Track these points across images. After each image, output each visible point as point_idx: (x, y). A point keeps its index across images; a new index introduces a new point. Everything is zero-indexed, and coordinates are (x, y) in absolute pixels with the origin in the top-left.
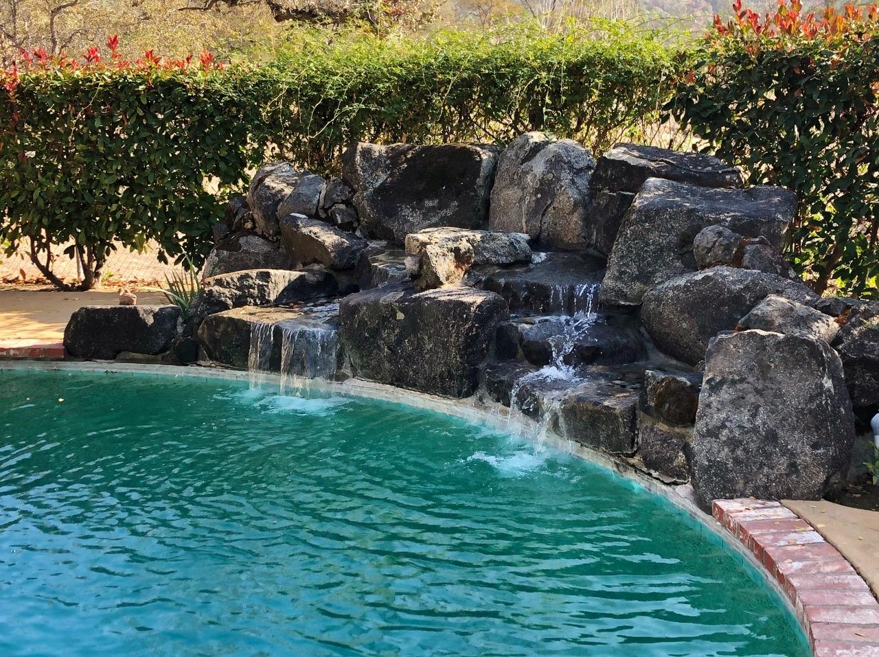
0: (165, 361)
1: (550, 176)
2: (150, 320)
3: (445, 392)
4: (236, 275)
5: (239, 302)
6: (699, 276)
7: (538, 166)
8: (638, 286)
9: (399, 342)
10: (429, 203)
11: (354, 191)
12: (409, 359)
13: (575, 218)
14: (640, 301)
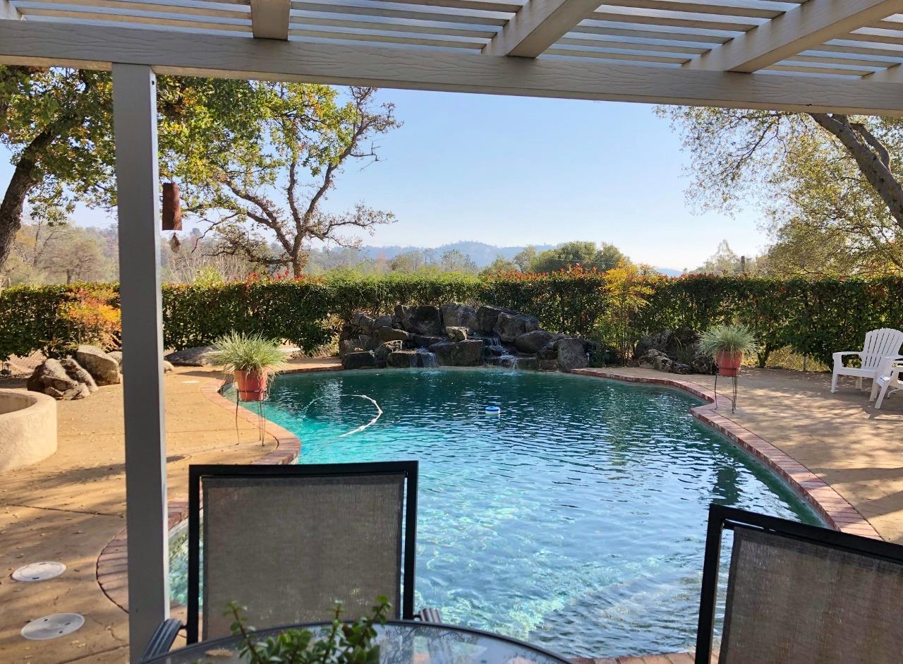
0: (376, 368)
1: (466, 314)
2: (373, 355)
3: (474, 365)
4: (393, 342)
5: (395, 350)
6: (532, 333)
7: (461, 311)
8: (513, 337)
9: (456, 354)
10: (426, 322)
11: (402, 319)
12: (461, 359)
13: (476, 324)
14: (515, 340)
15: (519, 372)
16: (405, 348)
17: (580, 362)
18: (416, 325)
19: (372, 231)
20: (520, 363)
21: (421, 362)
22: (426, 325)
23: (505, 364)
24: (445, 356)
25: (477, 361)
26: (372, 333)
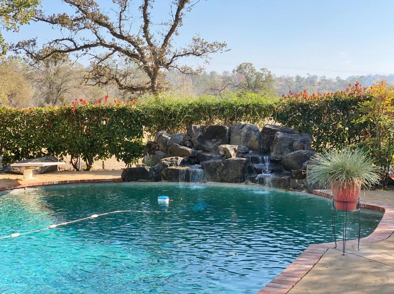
0: (151, 181)
1: (249, 132)
2: (148, 170)
3: (236, 182)
4: (170, 158)
5: (171, 165)
6: (296, 152)
7: (245, 130)
8: (280, 156)
9: (222, 171)
10: (213, 140)
11: (191, 137)
12: (225, 175)
13: (257, 143)
14: (281, 159)
15: (273, 189)
16: (183, 163)
18: (204, 143)
19: (208, 59)
20: (274, 181)
21: (188, 177)
22: (213, 143)
23: (262, 182)
24: (212, 172)
25: (238, 178)
26: (167, 150)
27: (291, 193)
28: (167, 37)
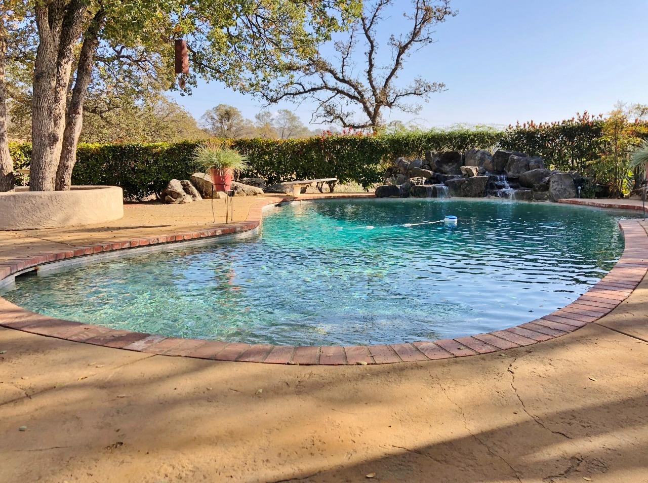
0: (401, 197)
1: (483, 157)
2: (399, 188)
3: (479, 196)
4: (416, 178)
5: (417, 184)
6: (534, 170)
7: (479, 155)
8: (517, 174)
9: (465, 188)
10: (450, 164)
11: (430, 162)
12: (468, 191)
13: (491, 165)
14: (519, 177)
15: (515, 201)
16: (426, 183)
17: (568, 194)
18: (441, 166)
19: (428, 98)
20: (517, 194)
21: (435, 193)
22: (449, 166)
23: (505, 195)
24: (457, 189)
25: (481, 192)
26: (407, 173)
27: (534, 203)
28: (387, 80)
